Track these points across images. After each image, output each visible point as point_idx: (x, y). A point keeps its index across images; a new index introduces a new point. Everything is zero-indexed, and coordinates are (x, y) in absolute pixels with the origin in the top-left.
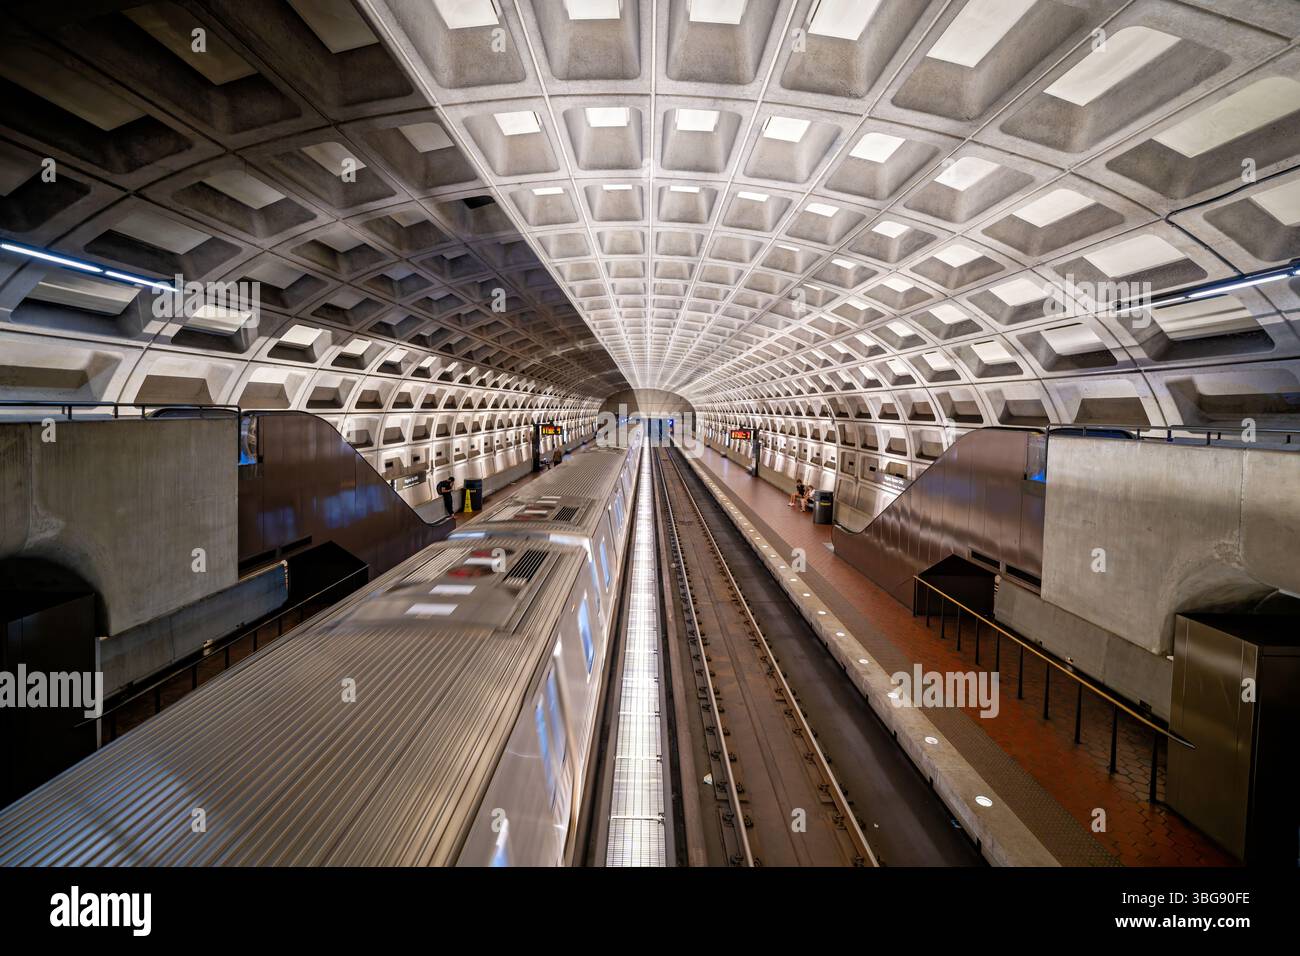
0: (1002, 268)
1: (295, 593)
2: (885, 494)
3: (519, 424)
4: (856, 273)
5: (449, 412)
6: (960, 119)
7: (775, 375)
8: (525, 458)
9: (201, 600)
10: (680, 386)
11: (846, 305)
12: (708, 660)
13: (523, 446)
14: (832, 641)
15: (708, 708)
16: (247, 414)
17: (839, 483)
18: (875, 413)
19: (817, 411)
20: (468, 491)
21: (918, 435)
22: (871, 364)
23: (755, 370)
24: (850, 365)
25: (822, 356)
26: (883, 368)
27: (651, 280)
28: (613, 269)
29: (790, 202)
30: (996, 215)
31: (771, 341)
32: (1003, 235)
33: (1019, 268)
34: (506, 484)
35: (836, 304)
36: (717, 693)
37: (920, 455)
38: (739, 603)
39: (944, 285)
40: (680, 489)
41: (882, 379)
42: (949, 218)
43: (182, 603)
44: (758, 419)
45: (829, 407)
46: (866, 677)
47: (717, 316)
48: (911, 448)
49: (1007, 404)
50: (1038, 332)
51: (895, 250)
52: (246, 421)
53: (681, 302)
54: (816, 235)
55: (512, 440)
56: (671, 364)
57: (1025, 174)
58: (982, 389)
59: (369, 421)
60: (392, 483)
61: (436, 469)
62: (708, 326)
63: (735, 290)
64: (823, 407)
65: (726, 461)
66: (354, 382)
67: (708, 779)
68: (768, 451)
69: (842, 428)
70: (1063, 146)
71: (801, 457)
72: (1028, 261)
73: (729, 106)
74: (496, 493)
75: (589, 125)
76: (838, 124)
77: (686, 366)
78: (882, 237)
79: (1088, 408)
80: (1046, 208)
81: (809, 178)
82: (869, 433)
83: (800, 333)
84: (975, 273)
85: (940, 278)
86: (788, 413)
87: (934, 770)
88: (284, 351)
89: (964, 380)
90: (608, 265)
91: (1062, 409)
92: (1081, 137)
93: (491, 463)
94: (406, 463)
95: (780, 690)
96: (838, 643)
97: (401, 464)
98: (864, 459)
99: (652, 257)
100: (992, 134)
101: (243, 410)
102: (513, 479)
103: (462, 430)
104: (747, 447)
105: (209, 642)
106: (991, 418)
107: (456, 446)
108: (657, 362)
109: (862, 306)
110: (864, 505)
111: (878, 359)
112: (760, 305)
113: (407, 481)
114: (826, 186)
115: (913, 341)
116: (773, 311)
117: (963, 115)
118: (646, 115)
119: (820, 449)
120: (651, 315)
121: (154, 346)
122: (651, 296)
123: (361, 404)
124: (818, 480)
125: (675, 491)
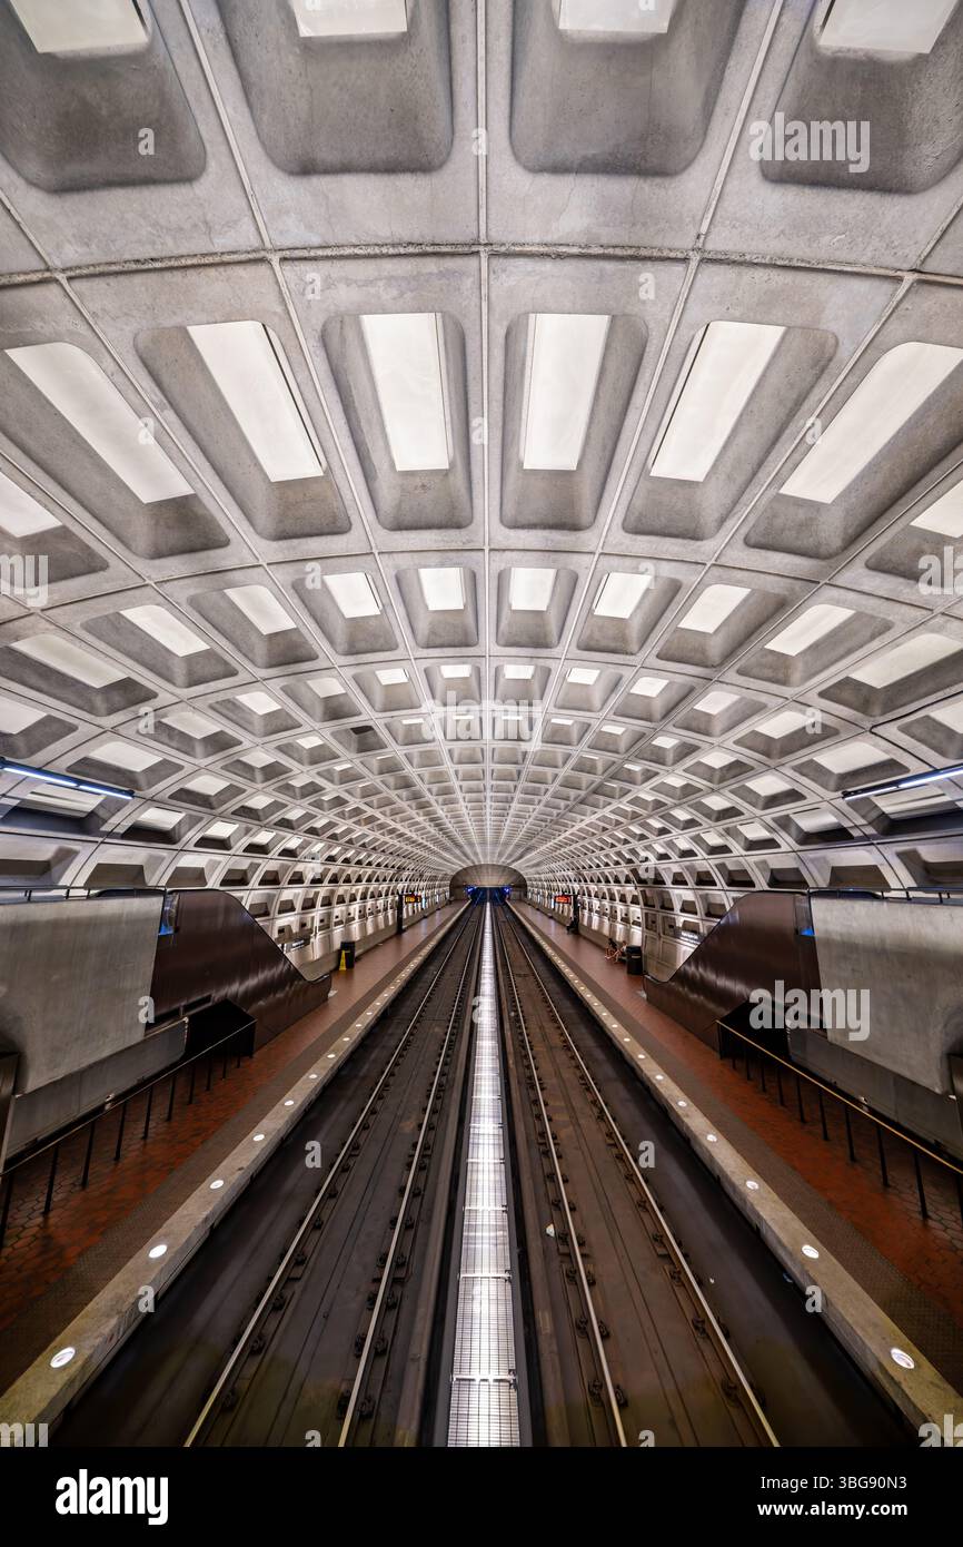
0: (752, 768)
1: (192, 1047)
2: (684, 948)
3: (387, 895)
4: (643, 774)
5: (331, 887)
6: (706, 667)
7: (587, 851)
8: (390, 923)
9: (111, 1056)
10: (513, 862)
11: (637, 798)
12: (546, 1105)
13: (390, 912)
14: (652, 1083)
15: (547, 1153)
16: (171, 893)
17: (645, 939)
18: (668, 881)
19: (622, 879)
20: (344, 952)
21: (705, 898)
22: (661, 841)
23: (572, 848)
24: (645, 842)
25: (622, 836)
26: (671, 845)
27: (489, 782)
28: (460, 774)
29: (589, 725)
30: (742, 730)
31: (583, 825)
32: (749, 744)
33: (765, 768)
34: (374, 944)
35: (629, 797)
36: (554, 1138)
37: (709, 914)
38: (569, 1048)
39: (710, 781)
40: (516, 946)
41: (671, 853)
42: (707, 734)
43: (92, 1060)
44: (576, 886)
45: (631, 876)
46: (686, 1120)
47: (540, 808)
48: (700, 907)
49: (772, 871)
50: (788, 816)
51: (670, 757)
52: (170, 898)
53: (512, 798)
54: (611, 747)
55: (381, 907)
56: (506, 844)
57: (760, 703)
58: (752, 860)
59: (269, 895)
60: (283, 947)
61: (319, 933)
62: (534, 815)
63: (552, 788)
64: (627, 876)
65: (552, 922)
66: (259, 865)
67: (550, 1230)
68: (586, 912)
69: (643, 892)
70: (784, 682)
71: (613, 917)
72: (772, 763)
73: (541, 662)
74: (367, 952)
75: (442, 676)
76: (621, 672)
77: (518, 846)
78: (660, 748)
79: (838, 874)
80: (778, 725)
81: (601, 709)
82: (666, 896)
83: (604, 819)
84: (733, 772)
85: (706, 776)
86: (599, 881)
87: (759, 1216)
88: (206, 842)
89: (735, 853)
90: (456, 772)
91: (816, 874)
92: (796, 676)
93: (363, 927)
94: (295, 929)
95: (611, 1134)
96: (658, 1086)
97: (291, 930)
98: (663, 917)
99: (489, 765)
100: (731, 675)
101: (168, 890)
102: (380, 940)
103: (341, 900)
104: (568, 910)
105: (112, 1096)
106: (761, 883)
107: (336, 914)
108: (496, 843)
109: (650, 798)
110: (669, 957)
111: (666, 837)
112: (572, 798)
113: (294, 945)
114: (615, 714)
115: (691, 823)
116: (582, 802)
117: (709, 663)
118: (482, 670)
119: (628, 910)
120: (490, 807)
121: (107, 840)
122: (489, 794)
123: (263, 882)
124: (628, 934)
125: (511, 947)
